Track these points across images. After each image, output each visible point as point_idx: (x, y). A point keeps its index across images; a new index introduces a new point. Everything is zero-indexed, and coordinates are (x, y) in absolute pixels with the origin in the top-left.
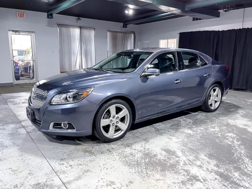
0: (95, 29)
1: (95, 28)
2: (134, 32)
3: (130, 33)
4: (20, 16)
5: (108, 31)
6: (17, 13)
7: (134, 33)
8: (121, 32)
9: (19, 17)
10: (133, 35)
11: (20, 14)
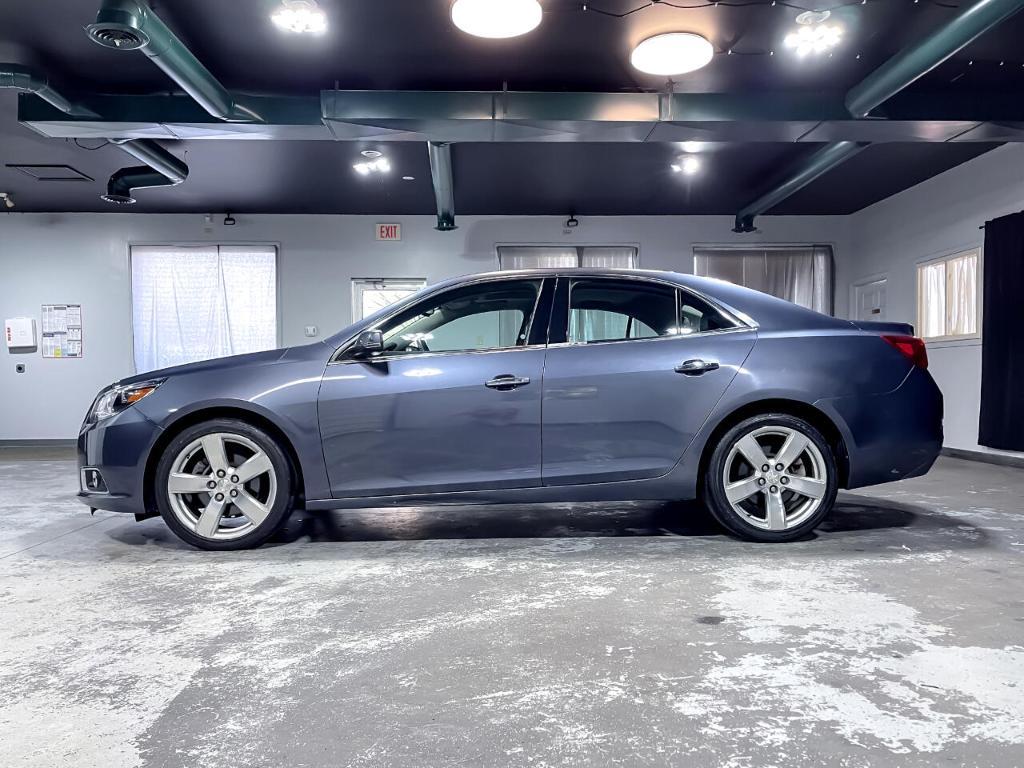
0: (637, 249)
1: (637, 246)
2: (830, 247)
3: (803, 253)
4: (384, 235)
5: (696, 252)
6: (379, 226)
7: (829, 251)
8: (760, 253)
9: (382, 237)
10: (821, 261)
11: (384, 229)
